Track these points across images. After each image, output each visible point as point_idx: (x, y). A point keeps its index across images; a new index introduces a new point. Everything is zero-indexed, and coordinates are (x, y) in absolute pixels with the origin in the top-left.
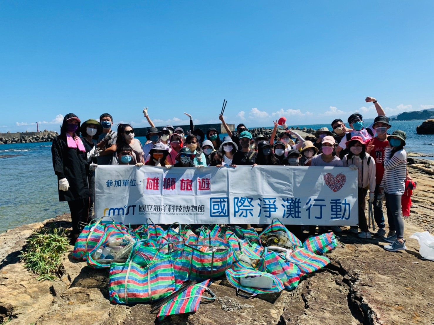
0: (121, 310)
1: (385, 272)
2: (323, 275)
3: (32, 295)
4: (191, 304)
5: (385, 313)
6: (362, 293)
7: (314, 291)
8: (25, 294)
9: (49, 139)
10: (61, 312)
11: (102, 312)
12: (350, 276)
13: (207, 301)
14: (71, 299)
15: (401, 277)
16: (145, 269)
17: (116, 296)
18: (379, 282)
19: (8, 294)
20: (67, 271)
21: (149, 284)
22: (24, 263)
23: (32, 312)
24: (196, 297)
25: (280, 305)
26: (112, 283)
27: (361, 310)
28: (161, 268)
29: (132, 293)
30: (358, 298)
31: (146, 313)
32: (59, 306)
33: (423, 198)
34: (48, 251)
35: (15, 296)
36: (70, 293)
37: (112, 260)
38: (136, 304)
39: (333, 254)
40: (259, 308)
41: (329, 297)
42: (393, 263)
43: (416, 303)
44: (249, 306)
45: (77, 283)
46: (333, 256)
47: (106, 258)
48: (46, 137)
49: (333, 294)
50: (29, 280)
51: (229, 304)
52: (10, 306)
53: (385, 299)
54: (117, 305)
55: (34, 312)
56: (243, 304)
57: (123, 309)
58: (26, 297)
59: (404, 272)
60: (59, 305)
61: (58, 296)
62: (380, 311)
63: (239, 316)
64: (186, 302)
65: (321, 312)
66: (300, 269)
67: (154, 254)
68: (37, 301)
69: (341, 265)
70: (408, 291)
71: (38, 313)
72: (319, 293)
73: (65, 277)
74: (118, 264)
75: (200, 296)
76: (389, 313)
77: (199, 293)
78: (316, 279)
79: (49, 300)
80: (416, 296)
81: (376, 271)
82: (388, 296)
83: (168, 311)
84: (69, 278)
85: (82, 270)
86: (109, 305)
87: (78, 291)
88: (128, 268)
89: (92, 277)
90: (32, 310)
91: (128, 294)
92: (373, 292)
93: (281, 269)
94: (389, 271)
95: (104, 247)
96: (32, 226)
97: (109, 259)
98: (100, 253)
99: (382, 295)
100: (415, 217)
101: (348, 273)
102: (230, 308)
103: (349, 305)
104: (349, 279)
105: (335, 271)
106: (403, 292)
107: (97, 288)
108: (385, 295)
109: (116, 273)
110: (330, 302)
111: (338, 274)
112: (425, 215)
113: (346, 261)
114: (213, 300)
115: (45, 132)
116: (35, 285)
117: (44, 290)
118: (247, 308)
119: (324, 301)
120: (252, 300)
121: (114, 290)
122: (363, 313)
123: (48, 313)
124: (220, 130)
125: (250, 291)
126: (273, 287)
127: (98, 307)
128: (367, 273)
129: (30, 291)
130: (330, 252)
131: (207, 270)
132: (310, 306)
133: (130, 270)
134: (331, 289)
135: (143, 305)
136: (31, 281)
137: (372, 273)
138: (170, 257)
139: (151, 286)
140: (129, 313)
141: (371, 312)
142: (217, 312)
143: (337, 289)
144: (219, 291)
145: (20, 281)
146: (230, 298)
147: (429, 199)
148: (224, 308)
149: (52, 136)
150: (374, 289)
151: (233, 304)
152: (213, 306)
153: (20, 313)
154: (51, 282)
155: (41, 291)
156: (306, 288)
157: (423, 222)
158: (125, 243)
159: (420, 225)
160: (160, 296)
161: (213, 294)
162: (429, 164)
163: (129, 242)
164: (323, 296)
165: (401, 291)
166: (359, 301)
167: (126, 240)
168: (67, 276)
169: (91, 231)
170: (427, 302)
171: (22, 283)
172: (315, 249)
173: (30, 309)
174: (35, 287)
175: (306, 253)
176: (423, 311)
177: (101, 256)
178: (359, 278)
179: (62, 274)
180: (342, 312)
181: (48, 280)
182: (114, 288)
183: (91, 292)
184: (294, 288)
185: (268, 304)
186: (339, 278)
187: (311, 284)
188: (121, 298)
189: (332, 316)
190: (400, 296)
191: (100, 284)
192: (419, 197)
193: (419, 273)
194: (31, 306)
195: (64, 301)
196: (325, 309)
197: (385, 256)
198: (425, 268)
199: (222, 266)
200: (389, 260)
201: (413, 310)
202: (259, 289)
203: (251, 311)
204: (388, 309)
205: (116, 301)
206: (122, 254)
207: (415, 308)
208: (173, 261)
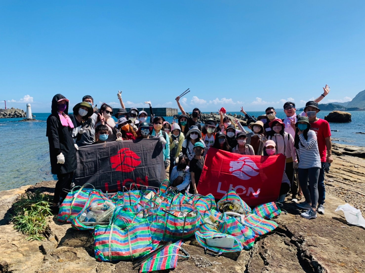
0: (106, 267)
1: (323, 235)
2: (273, 237)
3: (24, 254)
4: (170, 261)
5: (332, 269)
6: (310, 252)
7: (270, 251)
8: (17, 253)
9: (16, 116)
10: (53, 268)
11: (90, 268)
12: (296, 238)
13: (182, 259)
14: (60, 257)
15: (336, 239)
16: (125, 231)
17: (101, 254)
18: (322, 243)
19: (2, 253)
20: (53, 232)
21: (130, 244)
22: (13, 225)
23: (26, 268)
24: (174, 255)
25: (242, 262)
26: (97, 242)
27: (312, 266)
28: (139, 230)
29: (116, 252)
30: (308, 256)
31: (129, 269)
32: (50, 264)
33: (336, 174)
34: (35, 215)
35: (9, 254)
36: (59, 252)
37: (95, 223)
38: (119, 262)
39: (279, 219)
40: (226, 265)
41: (283, 256)
42: (327, 227)
43: (353, 260)
44: (217, 263)
45: (64, 243)
46: (280, 221)
47: (89, 221)
48: (13, 114)
49: (285, 252)
50: (19, 240)
51: (201, 261)
52: (5, 263)
53: (329, 257)
54: (103, 262)
55: (28, 269)
56: (212, 261)
57: (108, 265)
58: (19, 255)
59: (337, 234)
60: (50, 262)
61: (48, 254)
62: (328, 267)
63: (211, 271)
64: (166, 260)
65: (279, 269)
66: (254, 231)
67: (133, 218)
68: (29, 259)
69: (288, 228)
70: (345, 250)
71: (32, 270)
72: (274, 252)
73: (52, 237)
74: (101, 226)
75: (176, 255)
76: (335, 269)
77: (175, 252)
78: (269, 240)
79: (39, 258)
80: (352, 255)
81: (316, 233)
82: (331, 254)
83: (150, 268)
84: (56, 238)
85: (67, 231)
86: (96, 263)
87: (66, 250)
88: (110, 230)
89: (77, 237)
90: (26, 267)
91: (112, 253)
92: (318, 251)
93: (240, 231)
94: (326, 233)
95: (88, 211)
96: (11, 192)
97: (92, 221)
98: (85, 217)
99: (326, 254)
100: (333, 190)
101: (294, 235)
102: (202, 265)
103: (299, 262)
104: (295, 240)
105: (282, 234)
106: (342, 251)
107: (82, 248)
108: (329, 254)
109: (100, 235)
110: (284, 259)
111: (285, 236)
112: (340, 188)
113: (291, 225)
114: (187, 258)
115: (12, 109)
116: (25, 244)
117: (34, 249)
118: (216, 265)
119: (279, 258)
120: (219, 258)
121: (99, 249)
122: (313, 269)
123: (42, 270)
124: (166, 113)
125: (216, 250)
126: (234, 246)
127: (86, 264)
128: (310, 236)
129: (22, 250)
130: (276, 217)
131: (180, 232)
132: (270, 263)
133: (113, 232)
134: (282, 249)
135: (125, 262)
136: (22, 241)
137: (314, 236)
138: (147, 221)
139: (131, 246)
140: (114, 270)
141: (321, 268)
142: (192, 269)
143: (287, 249)
144: (190, 250)
145: (12, 241)
146: (200, 256)
147: (341, 175)
148: (197, 265)
149: (18, 113)
150: (319, 249)
151: (205, 262)
152: (188, 263)
153: (15, 270)
154: (39, 242)
155: (32, 249)
156: (261, 247)
157: (341, 194)
158: (105, 208)
159: (339, 196)
160: (140, 255)
161: (186, 253)
162: (337, 147)
163: (109, 207)
164: (278, 254)
165: (340, 250)
166: (309, 259)
167: (106, 205)
168: (54, 236)
169: (74, 197)
170: (361, 260)
171: (14, 242)
172: (264, 215)
173: (24, 266)
174: (26, 246)
175: (257, 218)
176: (360, 267)
177: (85, 219)
178: (305, 240)
179: (49, 235)
180: (295, 268)
181: (37, 240)
182: (98, 247)
183: (77, 251)
184: (251, 248)
185: (232, 261)
186: (287, 240)
187: (265, 244)
188: (106, 256)
189: (288, 271)
190: (340, 255)
191: (84, 243)
192: (333, 173)
193: (348, 235)
194: (24, 263)
195: (54, 258)
196: (282, 266)
197: (319, 221)
198: (352, 231)
199: (191, 229)
200: (324, 225)
201: (353, 266)
202: (223, 248)
203: (220, 267)
204: (333, 265)
205: (101, 259)
206: (104, 217)
207: (354, 265)
208: (150, 224)
